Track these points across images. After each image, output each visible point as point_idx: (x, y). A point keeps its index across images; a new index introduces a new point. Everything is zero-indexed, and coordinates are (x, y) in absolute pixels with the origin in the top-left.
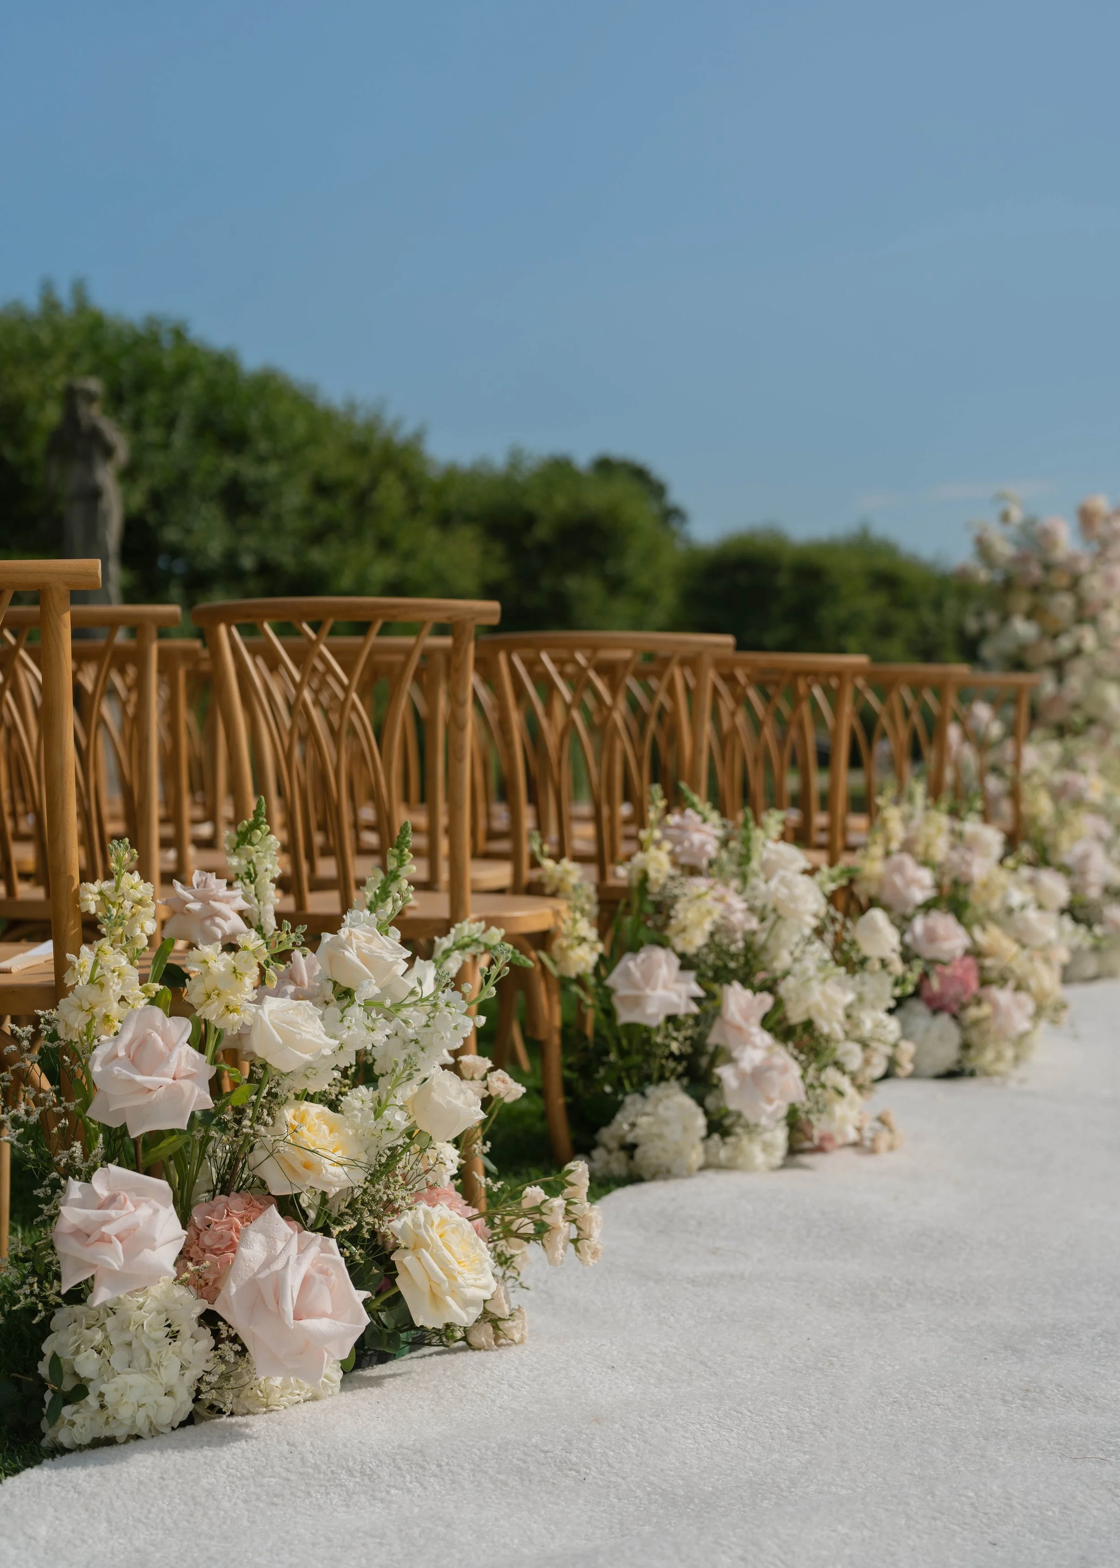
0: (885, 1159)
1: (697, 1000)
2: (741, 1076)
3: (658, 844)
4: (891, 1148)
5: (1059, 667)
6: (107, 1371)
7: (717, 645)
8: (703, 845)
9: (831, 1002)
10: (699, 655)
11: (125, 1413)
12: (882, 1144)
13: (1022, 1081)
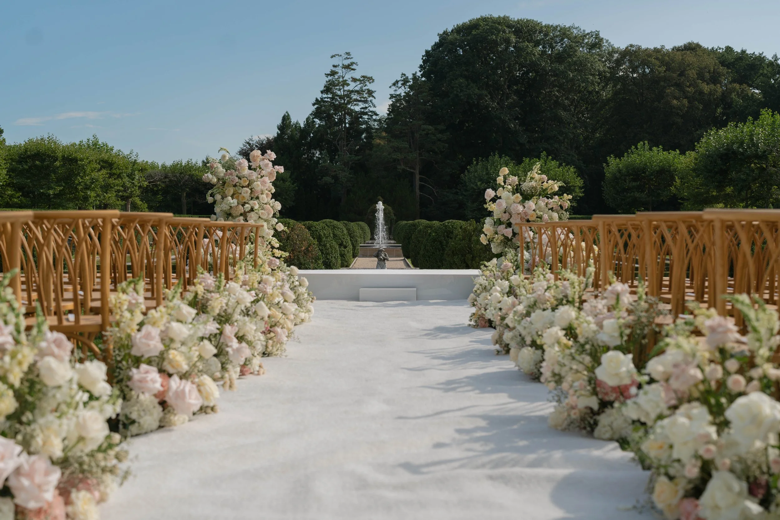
0: (262, 377)
1: (218, 329)
2: (233, 350)
3: (200, 284)
4: (263, 373)
5: (244, 215)
6: (140, 416)
7: (206, 221)
8: (211, 283)
9: (251, 329)
10: (199, 225)
11: (146, 426)
12: (261, 372)
13: (286, 356)
